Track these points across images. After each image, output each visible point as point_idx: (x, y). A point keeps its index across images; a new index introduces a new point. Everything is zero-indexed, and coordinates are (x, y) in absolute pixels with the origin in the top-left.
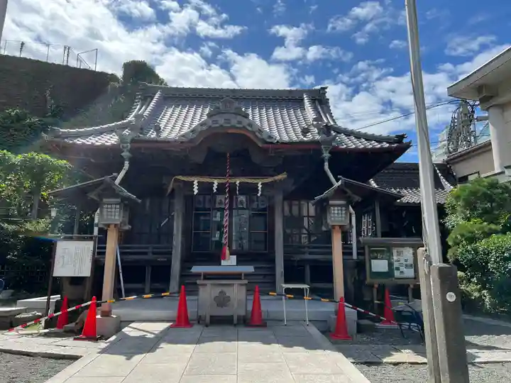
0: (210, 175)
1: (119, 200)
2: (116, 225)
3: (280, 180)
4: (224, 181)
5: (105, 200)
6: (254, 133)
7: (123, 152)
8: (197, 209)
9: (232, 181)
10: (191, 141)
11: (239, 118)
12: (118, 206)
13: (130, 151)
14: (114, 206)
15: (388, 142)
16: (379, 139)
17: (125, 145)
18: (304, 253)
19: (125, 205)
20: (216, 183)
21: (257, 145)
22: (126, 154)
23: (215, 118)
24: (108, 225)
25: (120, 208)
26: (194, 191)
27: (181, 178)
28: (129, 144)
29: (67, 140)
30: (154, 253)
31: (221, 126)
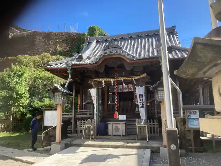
1: (61, 93)
2: (60, 104)
3: (143, 77)
4: (116, 80)
5: (56, 93)
7: (68, 70)
9: (119, 79)
10: (96, 63)
11: (117, 49)
13: (71, 70)
14: (59, 96)
20: (112, 80)
22: (69, 71)
23: (106, 51)
24: (58, 105)
25: (62, 97)
26: (103, 85)
27: (97, 79)
28: (70, 67)
29: (52, 67)
30: (90, 114)
31: (109, 55)
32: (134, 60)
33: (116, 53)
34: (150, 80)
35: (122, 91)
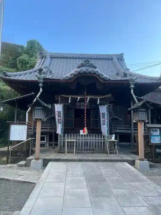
0: (76, 95)
1: (41, 108)
2: (41, 119)
3: (108, 97)
4: (82, 97)
5: (35, 108)
6: (99, 75)
7: (39, 84)
8: (68, 109)
11: (92, 68)
13: (43, 83)
14: (39, 111)
17: (40, 81)
18: (116, 129)
20: (79, 98)
21: (99, 81)
22: (41, 85)
23: (81, 68)
25: (42, 111)
26: (69, 102)
27: (63, 95)
28: (42, 81)
29: (11, 78)
30: (50, 129)
31: (84, 73)
32: (107, 80)
33: (92, 72)
34: (114, 99)
35: (79, 108)
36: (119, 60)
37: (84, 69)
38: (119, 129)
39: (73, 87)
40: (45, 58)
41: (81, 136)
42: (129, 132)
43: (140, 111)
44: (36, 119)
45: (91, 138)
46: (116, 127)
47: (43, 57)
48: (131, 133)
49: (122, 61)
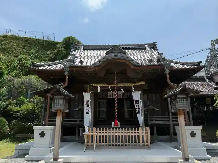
0: (107, 83)
1: (63, 97)
2: (61, 110)
3: (141, 85)
4: (113, 85)
5: (56, 97)
6: (129, 61)
7: (65, 72)
8: (99, 99)
9: (119, 85)
11: (122, 54)
12: (62, 100)
14: (60, 100)
15: (193, 66)
16: (188, 64)
17: (66, 69)
18: (152, 121)
19: (66, 99)
21: (130, 67)
23: (110, 55)
24: (57, 110)
25: (63, 101)
27: (91, 85)
28: (68, 69)
29: (40, 68)
30: (79, 121)
31: (113, 59)
32: (139, 66)
33: (121, 58)
34: (148, 87)
35: (111, 97)
36: (152, 49)
37: (113, 55)
38: (156, 121)
39: (102, 75)
40: (78, 49)
41: (114, 128)
42: (167, 123)
43: (179, 98)
44: (55, 110)
45: (123, 131)
46: (153, 118)
47: (76, 49)
48: (170, 125)
49: (155, 50)
